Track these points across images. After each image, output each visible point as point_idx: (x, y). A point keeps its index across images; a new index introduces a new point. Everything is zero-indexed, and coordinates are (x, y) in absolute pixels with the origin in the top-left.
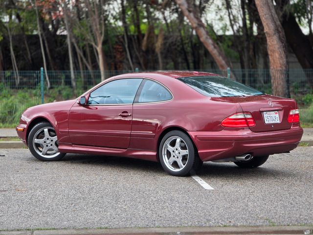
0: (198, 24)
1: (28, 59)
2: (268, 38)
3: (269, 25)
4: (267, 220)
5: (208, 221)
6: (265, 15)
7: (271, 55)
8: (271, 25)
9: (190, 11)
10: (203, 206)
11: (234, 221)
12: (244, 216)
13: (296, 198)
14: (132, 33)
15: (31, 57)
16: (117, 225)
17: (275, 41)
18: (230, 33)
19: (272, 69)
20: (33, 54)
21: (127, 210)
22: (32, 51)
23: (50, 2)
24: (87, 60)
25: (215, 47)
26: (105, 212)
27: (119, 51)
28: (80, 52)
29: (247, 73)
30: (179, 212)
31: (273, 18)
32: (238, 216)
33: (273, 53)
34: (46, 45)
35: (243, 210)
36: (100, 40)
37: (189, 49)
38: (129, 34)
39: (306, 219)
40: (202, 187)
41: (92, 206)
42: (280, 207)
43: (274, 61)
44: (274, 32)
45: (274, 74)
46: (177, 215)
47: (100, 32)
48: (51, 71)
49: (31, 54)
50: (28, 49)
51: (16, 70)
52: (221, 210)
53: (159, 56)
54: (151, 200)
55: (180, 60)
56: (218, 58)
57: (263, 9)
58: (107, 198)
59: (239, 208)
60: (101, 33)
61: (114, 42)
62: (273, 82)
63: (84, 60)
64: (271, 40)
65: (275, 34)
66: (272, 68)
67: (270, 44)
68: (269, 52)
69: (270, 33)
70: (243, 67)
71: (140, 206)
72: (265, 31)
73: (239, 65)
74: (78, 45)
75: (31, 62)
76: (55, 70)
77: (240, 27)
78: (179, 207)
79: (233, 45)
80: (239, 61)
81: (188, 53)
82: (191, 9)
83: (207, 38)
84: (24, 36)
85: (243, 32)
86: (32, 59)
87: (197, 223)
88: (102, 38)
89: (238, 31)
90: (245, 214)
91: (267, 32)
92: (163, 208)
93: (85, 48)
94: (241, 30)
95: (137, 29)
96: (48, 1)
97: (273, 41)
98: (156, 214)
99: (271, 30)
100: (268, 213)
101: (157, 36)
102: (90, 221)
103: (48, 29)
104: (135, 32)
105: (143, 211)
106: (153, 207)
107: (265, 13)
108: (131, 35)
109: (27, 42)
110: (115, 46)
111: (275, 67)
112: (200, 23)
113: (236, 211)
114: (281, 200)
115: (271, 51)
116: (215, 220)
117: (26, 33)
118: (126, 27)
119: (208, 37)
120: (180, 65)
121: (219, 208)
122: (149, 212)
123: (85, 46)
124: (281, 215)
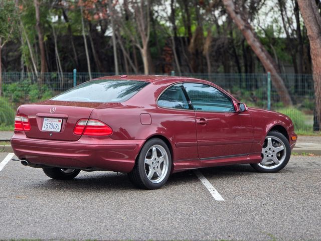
0: (245, 26)
1: (75, 60)
2: (311, 42)
3: (312, 28)
4: (269, 235)
5: (207, 234)
6: (308, 17)
7: (314, 59)
8: (315, 28)
9: (237, 13)
10: (206, 219)
11: (234, 236)
12: (246, 231)
13: (308, 212)
14: (182, 35)
15: (78, 58)
16: (108, 237)
17: (319, 45)
18: (284, 36)
19: (315, 74)
20: (79, 56)
21: (124, 221)
22: (79, 52)
23: (93, 2)
24: (133, 62)
25: (263, 50)
26: (100, 222)
27: (168, 54)
28: (126, 55)
29: (300, 78)
30: (178, 224)
31: (317, 21)
32: (241, 230)
33: (316, 57)
34: (92, 46)
35: (248, 223)
36: (145, 41)
37: (241, 52)
38: (178, 35)
39: (312, 235)
40: (213, 198)
41: (89, 216)
42: (288, 221)
43: (317, 66)
44: (317, 36)
45: (317, 79)
46: (175, 228)
47: (145, 33)
48: (96, 73)
49: (78, 54)
50: (74, 50)
51: (60, 71)
52: (224, 223)
53: (208, 58)
54: (153, 211)
55: (231, 63)
56: (265, 61)
57: (306, 11)
58: (109, 207)
59: (244, 222)
60: (146, 35)
61: (164, 44)
62: (316, 88)
63: (131, 62)
64: (315, 44)
65: (319, 37)
66: (315, 72)
67: (313, 48)
68: (312, 56)
69: (313, 36)
70: (296, 72)
71: (140, 217)
72: (308, 35)
73: (293, 69)
74: (124, 46)
75: (77, 63)
76: (101, 71)
77: (294, 30)
78: (181, 219)
79: (286, 49)
80: (293, 65)
81: (239, 56)
82: (238, 11)
83: (254, 41)
84: (71, 37)
85: (297, 34)
86: (79, 61)
87: (193, 237)
88: (147, 39)
89: (292, 34)
90: (248, 229)
91: (309, 35)
92: (163, 220)
93: (131, 50)
94: (295, 32)
95: (187, 31)
96: (90, 1)
97: (316, 45)
98: (154, 225)
99: (315, 33)
100: (273, 227)
101: (205, 38)
102: (81, 232)
103: (97, 30)
104: (185, 34)
105: (141, 222)
106: (153, 218)
107: (308, 15)
108: (179, 37)
109: (74, 43)
110: (165, 48)
111: (318, 71)
112: (247, 25)
113: (240, 224)
114: (292, 214)
115: (314, 55)
116: (214, 234)
117: (75, 34)
118: (175, 28)
119: (256, 40)
120: (232, 68)
121: (222, 221)
122: (147, 224)
123: (131, 47)
124: (287, 230)
